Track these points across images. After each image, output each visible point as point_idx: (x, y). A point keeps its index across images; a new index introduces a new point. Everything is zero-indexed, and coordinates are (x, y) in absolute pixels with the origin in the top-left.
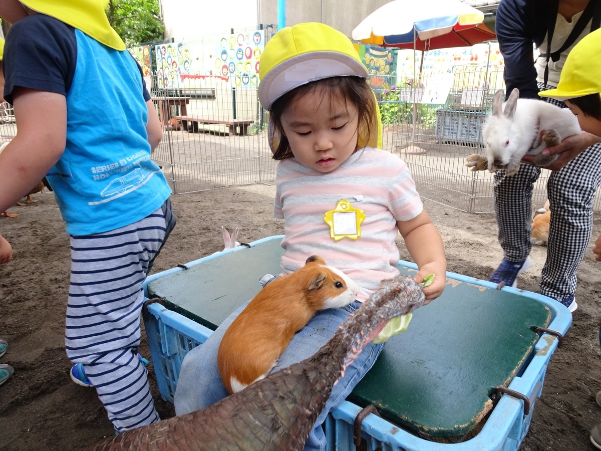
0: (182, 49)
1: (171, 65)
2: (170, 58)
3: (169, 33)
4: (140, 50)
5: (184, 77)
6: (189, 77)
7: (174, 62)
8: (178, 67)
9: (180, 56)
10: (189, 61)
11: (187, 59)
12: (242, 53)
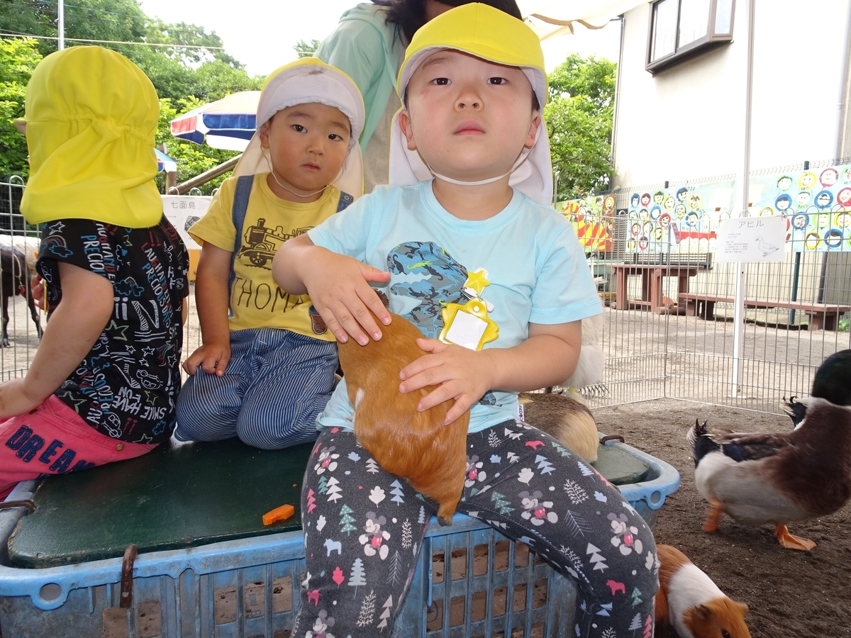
0: (687, 197)
1: (658, 220)
2: (657, 211)
3: (622, 179)
4: (598, 200)
5: (681, 236)
6: (694, 235)
7: (666, 215)
8: (672, 222)
9: (681, 206)
10: (698, 213)
11: (695, 210)
12: (829, 198)
